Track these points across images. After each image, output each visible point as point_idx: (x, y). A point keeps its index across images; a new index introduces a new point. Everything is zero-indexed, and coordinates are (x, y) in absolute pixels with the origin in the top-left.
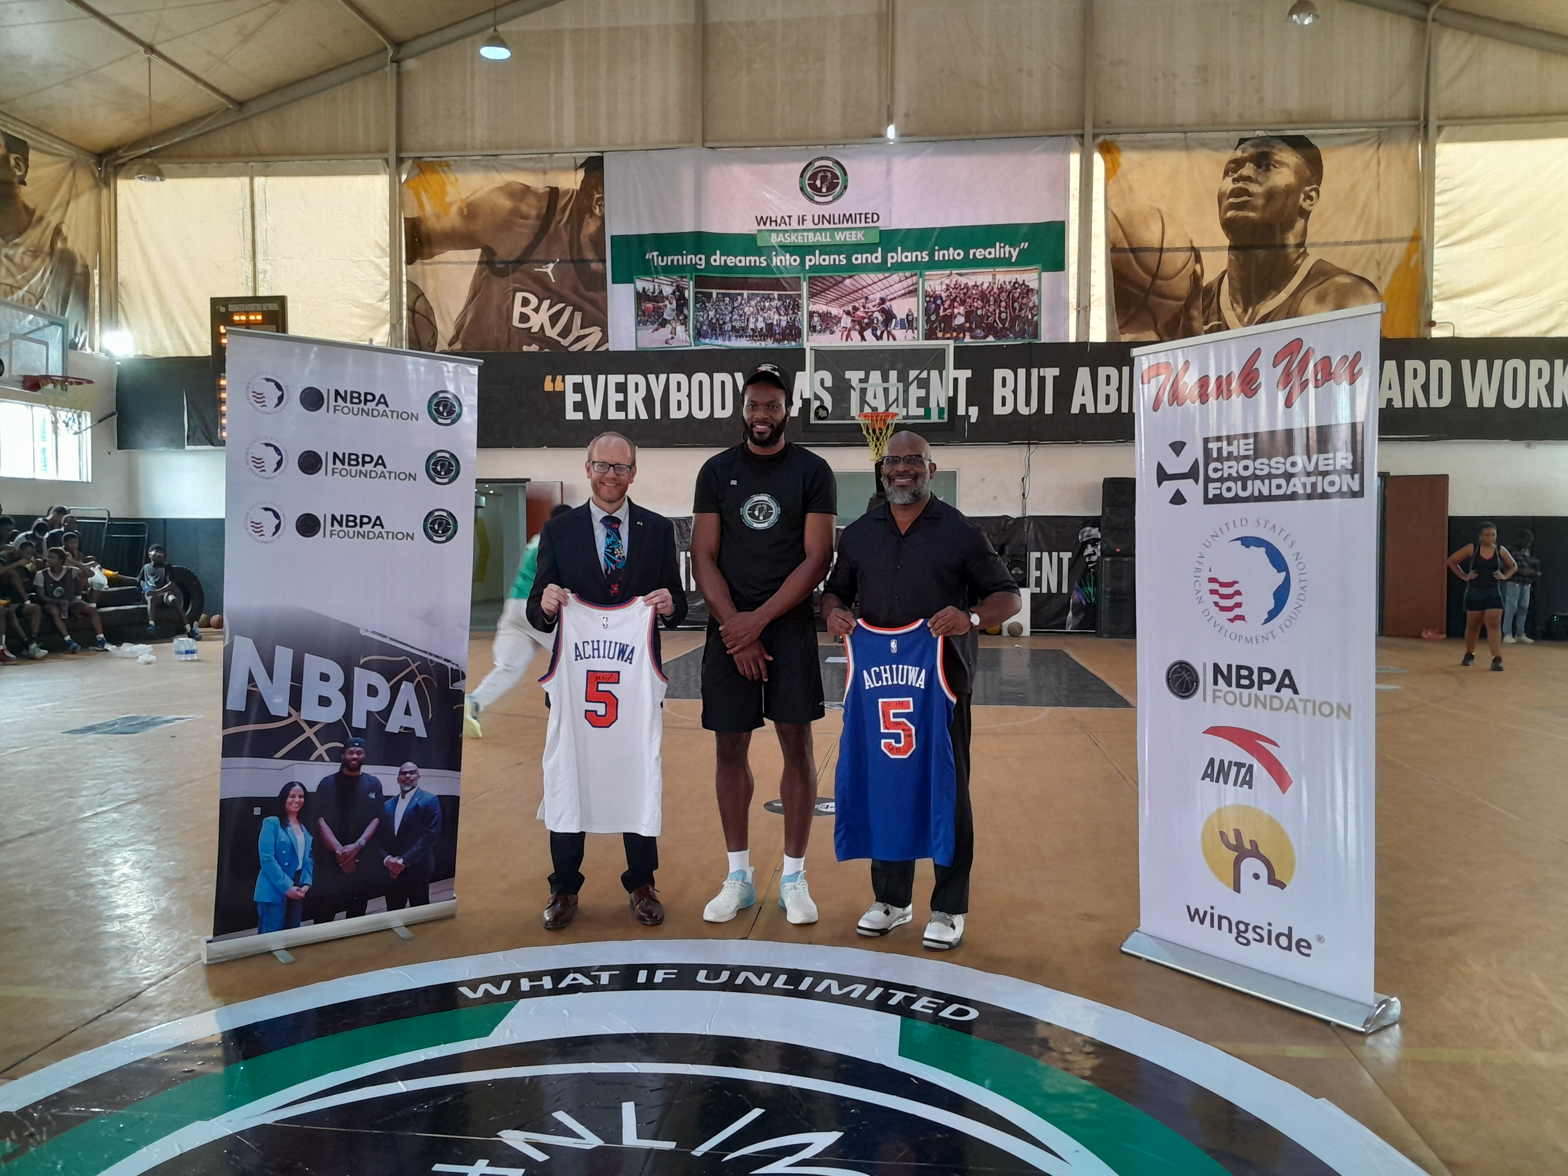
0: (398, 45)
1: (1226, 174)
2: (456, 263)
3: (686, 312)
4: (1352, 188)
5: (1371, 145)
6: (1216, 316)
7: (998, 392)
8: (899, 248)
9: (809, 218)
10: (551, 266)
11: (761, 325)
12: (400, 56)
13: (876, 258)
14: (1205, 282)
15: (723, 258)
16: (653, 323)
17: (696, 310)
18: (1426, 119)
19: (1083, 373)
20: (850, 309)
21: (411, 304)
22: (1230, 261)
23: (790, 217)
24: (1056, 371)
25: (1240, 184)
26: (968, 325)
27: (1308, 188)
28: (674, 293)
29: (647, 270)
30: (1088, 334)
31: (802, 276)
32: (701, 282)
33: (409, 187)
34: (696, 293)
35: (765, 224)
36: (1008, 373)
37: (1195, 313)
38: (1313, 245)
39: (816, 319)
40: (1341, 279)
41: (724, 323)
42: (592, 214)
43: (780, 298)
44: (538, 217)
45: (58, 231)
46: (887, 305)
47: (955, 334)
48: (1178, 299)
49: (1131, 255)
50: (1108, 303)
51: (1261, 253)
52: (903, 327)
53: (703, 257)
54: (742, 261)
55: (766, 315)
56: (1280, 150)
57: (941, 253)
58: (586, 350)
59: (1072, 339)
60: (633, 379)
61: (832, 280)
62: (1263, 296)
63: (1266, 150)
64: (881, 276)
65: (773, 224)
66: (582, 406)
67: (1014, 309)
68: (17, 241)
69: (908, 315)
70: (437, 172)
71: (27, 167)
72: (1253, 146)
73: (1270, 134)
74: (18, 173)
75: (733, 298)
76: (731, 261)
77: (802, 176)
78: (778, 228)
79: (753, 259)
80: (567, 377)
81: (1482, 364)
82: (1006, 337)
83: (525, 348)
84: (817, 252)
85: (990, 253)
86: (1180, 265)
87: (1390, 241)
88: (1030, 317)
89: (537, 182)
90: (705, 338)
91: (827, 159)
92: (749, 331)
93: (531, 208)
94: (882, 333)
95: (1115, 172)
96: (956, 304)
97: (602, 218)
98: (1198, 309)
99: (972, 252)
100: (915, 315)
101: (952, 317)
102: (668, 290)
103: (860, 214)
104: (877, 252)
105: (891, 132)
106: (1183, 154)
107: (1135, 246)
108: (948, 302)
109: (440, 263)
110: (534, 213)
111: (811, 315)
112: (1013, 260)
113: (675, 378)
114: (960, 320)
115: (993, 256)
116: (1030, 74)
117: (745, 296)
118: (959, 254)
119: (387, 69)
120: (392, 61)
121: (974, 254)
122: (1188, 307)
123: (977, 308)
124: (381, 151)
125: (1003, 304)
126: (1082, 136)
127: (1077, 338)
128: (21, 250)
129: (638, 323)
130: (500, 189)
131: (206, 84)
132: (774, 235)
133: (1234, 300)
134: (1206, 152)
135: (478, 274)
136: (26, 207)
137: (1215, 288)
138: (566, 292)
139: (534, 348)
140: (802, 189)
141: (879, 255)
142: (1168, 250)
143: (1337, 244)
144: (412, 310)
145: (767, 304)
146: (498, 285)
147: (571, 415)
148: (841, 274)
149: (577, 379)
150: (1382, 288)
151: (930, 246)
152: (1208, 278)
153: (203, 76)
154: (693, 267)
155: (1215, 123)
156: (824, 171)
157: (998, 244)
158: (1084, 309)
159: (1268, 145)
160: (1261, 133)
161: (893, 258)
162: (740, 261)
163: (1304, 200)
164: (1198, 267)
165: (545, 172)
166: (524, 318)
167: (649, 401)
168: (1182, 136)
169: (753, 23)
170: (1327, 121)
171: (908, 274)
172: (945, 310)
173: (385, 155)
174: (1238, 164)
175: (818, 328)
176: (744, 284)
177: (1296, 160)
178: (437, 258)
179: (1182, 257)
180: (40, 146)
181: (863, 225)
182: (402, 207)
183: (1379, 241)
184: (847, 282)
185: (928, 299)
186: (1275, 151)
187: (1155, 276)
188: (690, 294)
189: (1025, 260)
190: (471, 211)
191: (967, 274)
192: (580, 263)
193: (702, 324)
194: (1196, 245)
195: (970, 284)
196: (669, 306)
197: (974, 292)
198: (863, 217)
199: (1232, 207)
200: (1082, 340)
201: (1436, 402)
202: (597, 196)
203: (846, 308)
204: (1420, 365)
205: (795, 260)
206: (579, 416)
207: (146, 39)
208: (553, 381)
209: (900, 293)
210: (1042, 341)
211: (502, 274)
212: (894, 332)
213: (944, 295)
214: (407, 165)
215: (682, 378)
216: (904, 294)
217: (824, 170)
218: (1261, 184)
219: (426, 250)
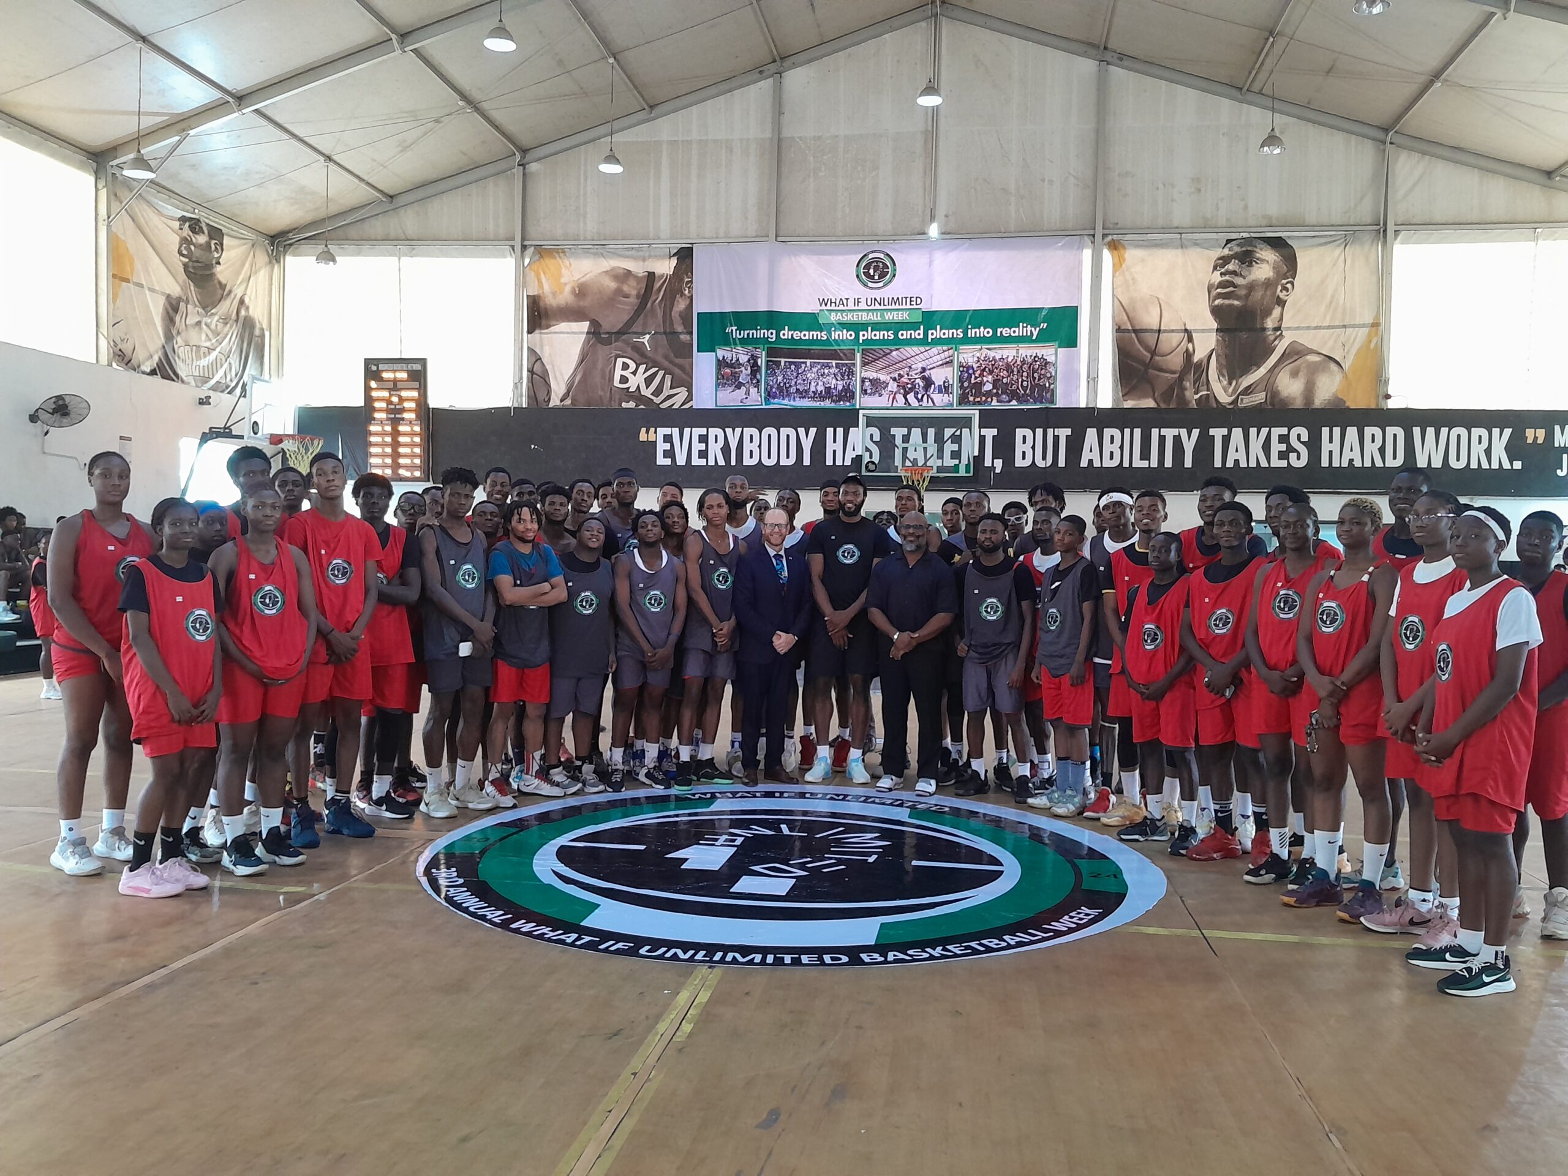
0: (524, 151)
1: (1215, 268)
2: (568, 333)
3: (758, 376)
4: (1322, 282)
5: (1339, 246)
6: (1205, 387)
7: (1019, 448)
8: (938, 327)
9: (863, 300)
10: (647, 336)
11: (821, 388)
12: (524, 161)
13: (919, 334)
14: (1196, 359)
15: (790, 333)
16: (730, 385)
17: (767, 375)
18: (1385, 224)
19: (1091, 434)
20: (896, 376)
21: (530, 366)
22: (1218, 340)
23: (847, 299)
24: (1068, 431)
25: (1227, 278)
26: (995, 391)
27: (1284, 281)
28: (749, 360)
29: (727, 341)
30: (1096, 401)
31: (856, 348)
32: (772, 352)
33: (530, 269)
34: (768, 361)
35: (826, 305)
36: (1028, 432)
37: (1187, 384)
38: (1288, 329)
39: (867, 384)
40: (1312, 358)
41: (790, 386)
42: (682, 295)
43: (837, 365)
44: (638, 296)
45: (242, 302)
46: (927, 374)
47: (984, 398)
48: (1173, 372)
49: (1133, 335)
50: (1114, 375)
51: (1244, 335)
52: (940, 392)
53: (774, 332)
54: (807, 335)
55: (825, 380)
56: (1261, 250)
57: (974, 331)
58: (674, 407)
59: (1083, 405)
60: (713, 432)
61: (881, 352)
62: (1245, 371)
63: (1249, 248)
64: (922, 349)
65: (833, 305)
66: (670, 454)
67: (1034, 378)
68: (213, 311)
69: (944, 382)
70: (555, 258)
71: (222, 250)
72: (1238, 245)
73: (1253, 235)
74: (216, 255)
75: (798, 365)
76: (797, 335)
77: (858, 266)
78: (837, 308)
79: (815, 333)
80: (658, 429)
81: (1431, 431)
82: (1027, 402)
83: (624, 405)
84: (870, 328)
85: (1014, 332)
86: (1175, 344)
87: (1354, 326)
88: (1047, 385)
89: (639, 268)
90: (774, 398)
91: (879, 251)
92: (811, 393)
93: (632, 289)
94: (923, 396)
95: (1121, 265)
96: (985, 373)
97: (691, 298)
98: (1190, 381)
99: (999, 330)
100: (951, 382)
101: (982, 384)
102: (744, 359)
103: (906, 298)
104: (919, 329)
105: (934, 230)
106: (1179, 251)
107: (1137, 327)
108: (979, 372)
109: (555, 333)
110: (634, 292)
111: (863, 381)
112: (1034, 338)
113: (748, 431)
114: (988, 387)
115: (1017, 334)
116: (1051, 182)
117: (808, 364)
118: (988, 332)
119: (515, 170)
120: (519, 165)
121: (1001, 332)
122: (1181, 379)
123: (1003, 377)
124: (507, 240)
125: (1025, 374)
126: (1094, 236)
127: (1087, 404)
128: (216, 318)
129: (717, 385)
130: (606, 272)
131: (368, 184)
132: (833, 314)
133: (1220, 374)
134: (1199, 250)
135: (587, 342)
136: (220, 283)
137: (1205, 361)
138: (660, 359)
139: (631, 405)
140: (858, 276)
141: (921, 331)
142: (1165, 331)
143: (1308, 328)
144: (531, 371)
145: (826, 371)
146: (602, 351)
147: (661, 461)
148: (890, 347)
149: (667, 431)
150: (1346, 365)
151: (964, 325)
152: (1199, 355)
153: (366, 178)
154: (766, 340)
155: (1206, 227)
156: (877, 262)
157: (1021, 324)
158: (1093, 380)
159: (1250, 245)
160: (1245, 235)
161: (933, 334)
162: (805, 335)
163: (1281, 291)
164: (1190, 346)
165: (644, 260)
166: (624, 379)
167: (726, 450)
168: (1178, 236)
169: (820, 138)
170: (1302, 225)
171: (945, 348)
172: (976, 378)
173: (512, 243)
174: (1225, 260)
175: (869, 391)
176: (808, 355)
177: (1275, 258)
178: (552, 329)
179: (1176, 338)
180: (232, 233)
181: (909, 306)
182: (525, 285)
183: (1344, 326)
184: (894, 353)
185: (961, 369)
186: (1258, 250)
187: (1153, 353)
188: (762, 362)
189: (1044, 338)
190: (581, 291)
191: (995, 348)
192: (672, 334)
193: (772, 387)
194: (1188, 328)
195: (997, 358)
196: (744, 371)
197: (1001, 364)
198: (908, 300)
199: (1219, 296)
200: (1090, 406)
201: (1390, 463)
202: (687, 280)
203: (892, 375)
204: (1377, 431)
205: (851, 335)
206: (668, 462)
207: (326, 152)
208: (647, 432)
209: (938, 364)
210: (1057, 406)
211: (607, 342)
212: (932, 396)
213: (975, 366)
214: (531, 250)
215: (755, 431)
216: (942, 365)
217: (877, 260)
218: (1244, 278)
219: (544, 322)
